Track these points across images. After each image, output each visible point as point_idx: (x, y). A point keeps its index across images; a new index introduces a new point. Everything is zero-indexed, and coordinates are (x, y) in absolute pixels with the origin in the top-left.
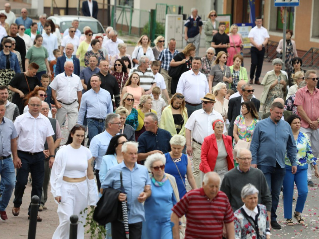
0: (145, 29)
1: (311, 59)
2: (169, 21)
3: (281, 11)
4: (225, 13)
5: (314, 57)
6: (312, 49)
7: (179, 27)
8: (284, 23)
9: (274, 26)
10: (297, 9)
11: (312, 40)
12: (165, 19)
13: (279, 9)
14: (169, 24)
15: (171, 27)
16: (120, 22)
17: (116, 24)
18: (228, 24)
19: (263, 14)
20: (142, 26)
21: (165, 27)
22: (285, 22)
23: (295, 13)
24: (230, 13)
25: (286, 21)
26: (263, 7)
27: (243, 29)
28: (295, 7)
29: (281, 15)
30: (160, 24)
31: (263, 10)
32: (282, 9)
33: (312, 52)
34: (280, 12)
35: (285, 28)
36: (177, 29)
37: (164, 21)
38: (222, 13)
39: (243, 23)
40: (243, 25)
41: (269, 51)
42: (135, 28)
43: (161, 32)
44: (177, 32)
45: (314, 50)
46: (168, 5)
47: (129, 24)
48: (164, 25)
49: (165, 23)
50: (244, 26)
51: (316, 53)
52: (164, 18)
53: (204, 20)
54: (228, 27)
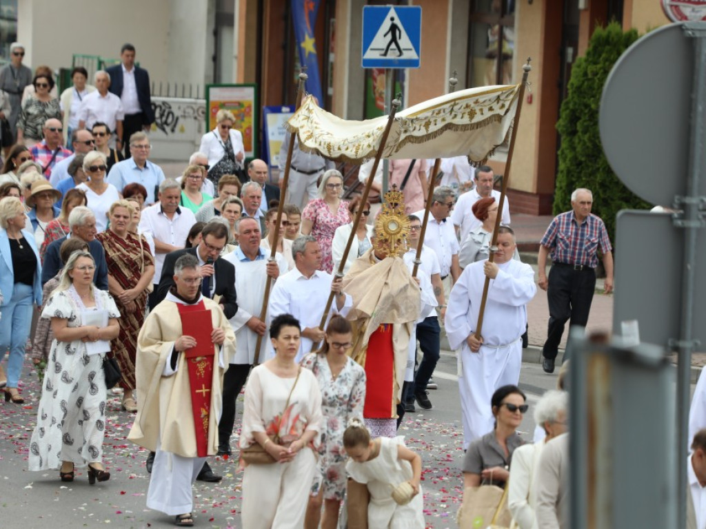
3: (375, 79)
4: (242, 82)
9: (359, 115)
10: (411, 74)
13: (368, 74)
18: (249, 107)
19: (331, 86)
22: (387, 104)
23: (406, 84)
24: (253, 80)
26: (332, 69)
28: (407, 71)
29: (375, 88)
31: (332, 76)
32: (376, 73)
34: (371, 81)
38: (234, 82)
39: (284, 104)
40: (285, 109)
46: (102, 59)
50: (286, 113)
53: (190, 97)
54: (248, 114)
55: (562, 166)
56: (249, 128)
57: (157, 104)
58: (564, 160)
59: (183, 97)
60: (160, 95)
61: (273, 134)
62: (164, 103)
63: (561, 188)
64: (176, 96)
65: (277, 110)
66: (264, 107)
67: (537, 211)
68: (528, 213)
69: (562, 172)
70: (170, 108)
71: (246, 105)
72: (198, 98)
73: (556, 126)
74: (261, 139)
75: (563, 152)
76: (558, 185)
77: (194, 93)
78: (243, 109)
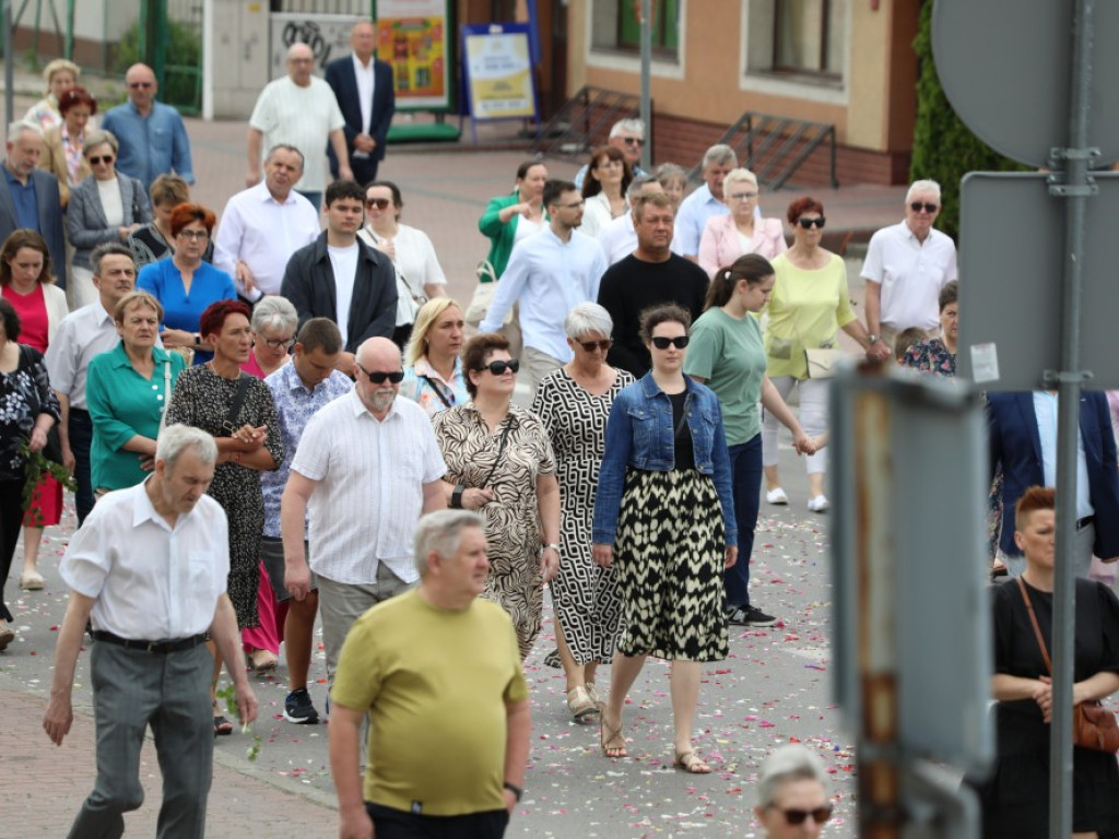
0: (124, 47)
1: (746, 153)
2: (217, 18)
5: (756, 147)
6: (748, 118)
7: (254, 40)
8: (642, 20)
9: (610, 34)
11: (748, 84)
12: (201, 10)
14: (216, 28)
15: (225, 40)
16: (27, 20)
17: (15, 29)
18: (439, 26)
20: (116, 35)
21: (201, 37)
22: (645, 17)
25: (649, 14)
27: (497, 46)
30: (184, 29)
33: (749, 128)
35: (646, 38)
36: (248, 47)
37: (197, 17)
39: (494, 21)
40: (495, 29)
41: (592, 127)
42: (88, 44)
43: (186, 57)
44: (248, 57)
45: (756, 123)
47: (64, 29)
48: (197, 31)
49: (201, 25)
50: (496, 33)
51: (764, 133)
52: (198, 4)
53: (349, 12)
54: (438, 38)
55: (924, 108)
56: (440, 60)
57: (298, 24)
58: (927, 97)
59: (338, 12)
60: (302, 10)
61: (477, 68)
62: (308, 24)
63: (922, 142)
64: (326, 11)
65: (482, 30)
66: (462, 26)
67: (888, 178)
68: (875, 182)
69: (923, 116)
70: (317, 30)
71: (434, 23)
72: (360, 14)
73: (914, 43)
74: (459, 76)
75: (924, 86)
76: (917, 136)
77: (355, 8)
78: (429, 30)
